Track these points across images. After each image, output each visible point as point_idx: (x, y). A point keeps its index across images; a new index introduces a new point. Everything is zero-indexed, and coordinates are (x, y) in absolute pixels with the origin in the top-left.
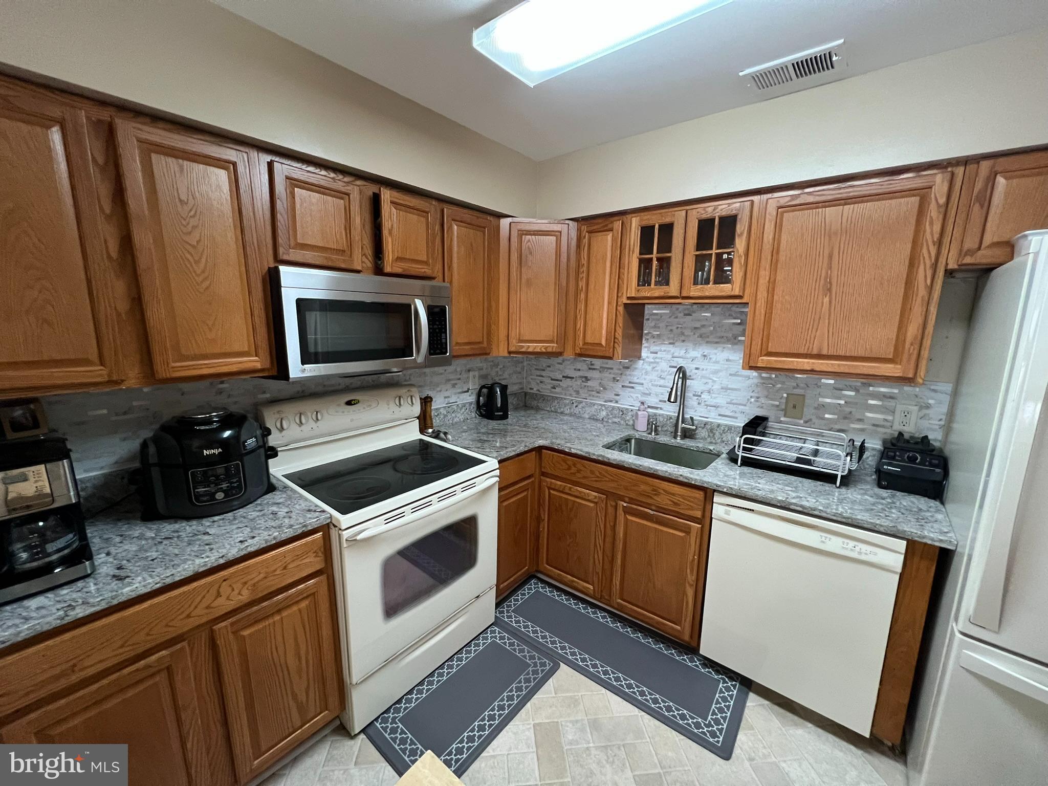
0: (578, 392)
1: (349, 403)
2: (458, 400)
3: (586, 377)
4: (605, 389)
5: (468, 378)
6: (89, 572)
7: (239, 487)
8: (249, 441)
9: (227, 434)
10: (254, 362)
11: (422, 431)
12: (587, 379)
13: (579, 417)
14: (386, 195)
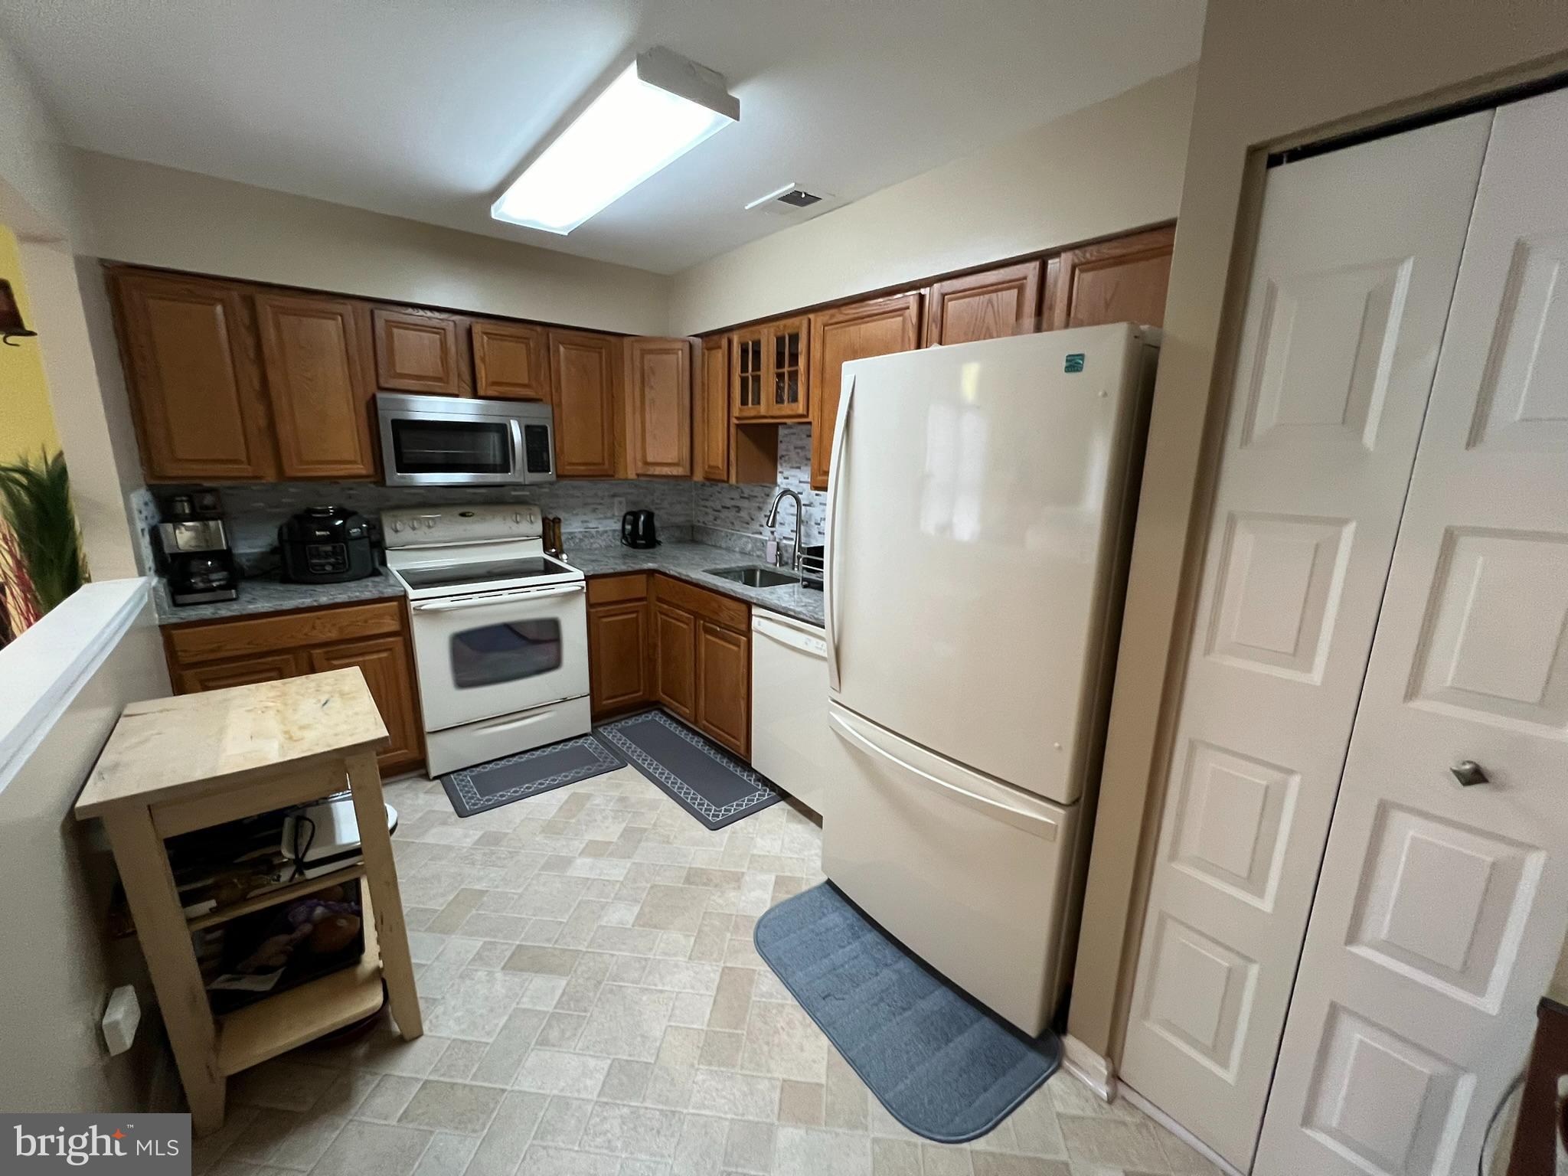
0: (733, 523)
1: (463, 515)
2: (600, 526)
3: (738, 507)
4: (753, 519)
5: (613, 503)
6: (234, 596)
7: (344, 563)
8: (355, 530)
9: (339, 522)
10: (360, 469)
11: (546, 549)
12: (738, 509)
13: (728, 549)
14: (478, 328)
